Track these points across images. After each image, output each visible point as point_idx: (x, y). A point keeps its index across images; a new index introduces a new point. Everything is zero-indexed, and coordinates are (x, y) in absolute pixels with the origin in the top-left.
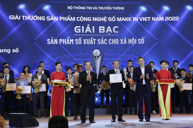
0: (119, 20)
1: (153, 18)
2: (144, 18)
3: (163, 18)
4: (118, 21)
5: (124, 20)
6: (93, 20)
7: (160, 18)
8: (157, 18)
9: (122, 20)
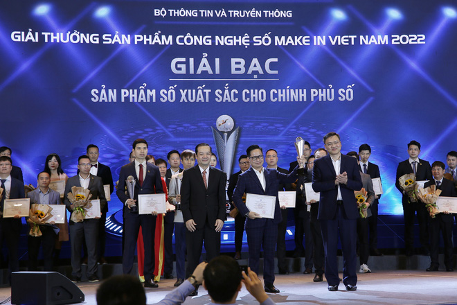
0: (280, 44)
1: (362, 37)
2: (339, 37)
3: (386, 37)
4: (276, 44)
5: (292, 42)
6: (217, 44)
7: (380, 37)
8: (373, 37)
9: (288, 42)
